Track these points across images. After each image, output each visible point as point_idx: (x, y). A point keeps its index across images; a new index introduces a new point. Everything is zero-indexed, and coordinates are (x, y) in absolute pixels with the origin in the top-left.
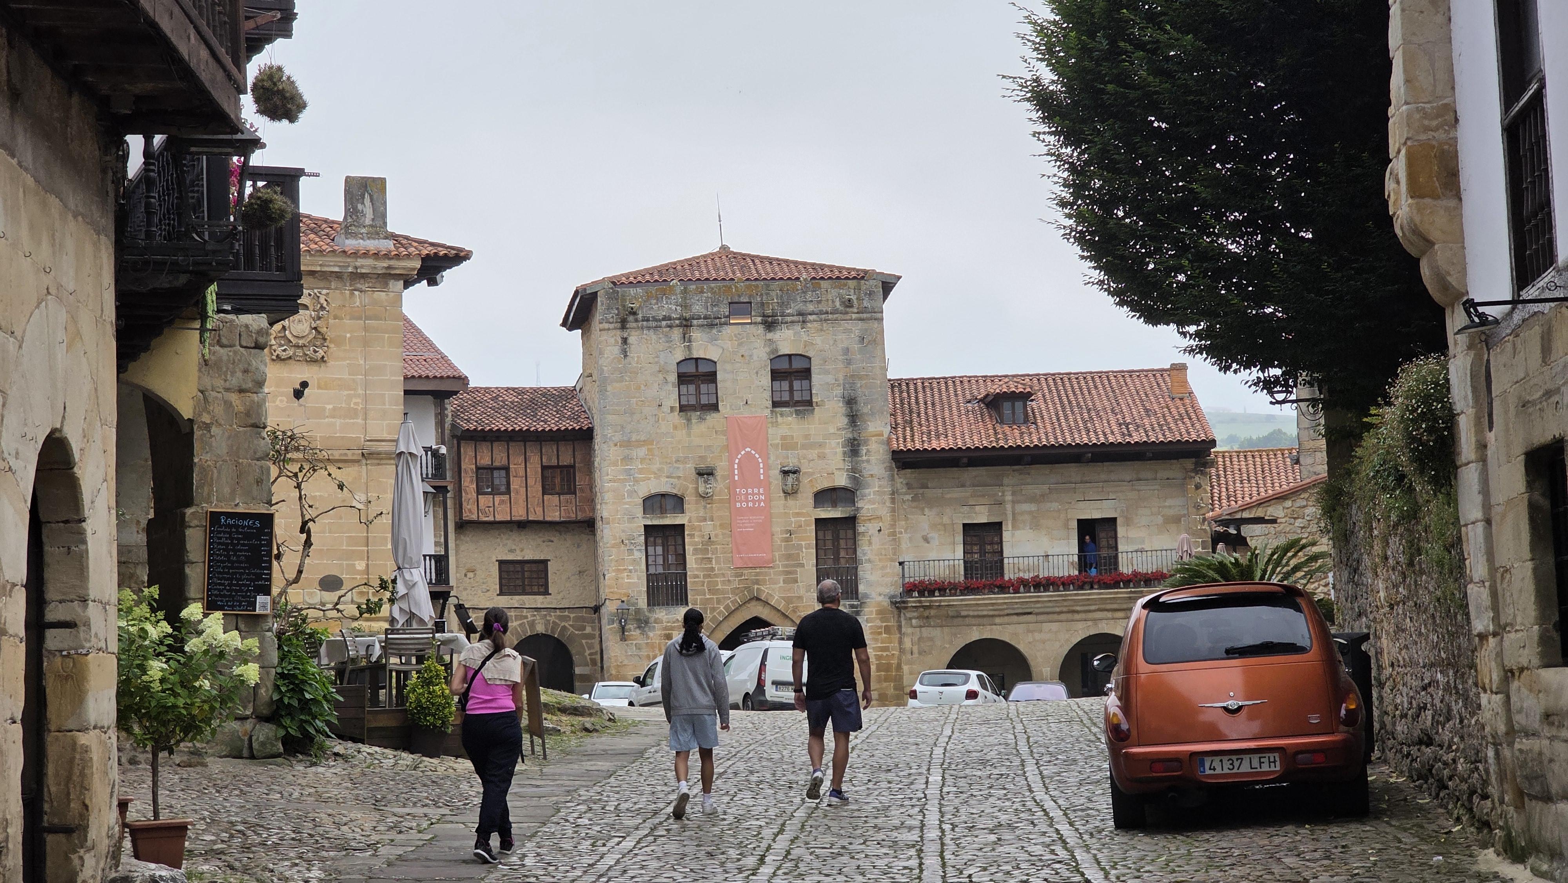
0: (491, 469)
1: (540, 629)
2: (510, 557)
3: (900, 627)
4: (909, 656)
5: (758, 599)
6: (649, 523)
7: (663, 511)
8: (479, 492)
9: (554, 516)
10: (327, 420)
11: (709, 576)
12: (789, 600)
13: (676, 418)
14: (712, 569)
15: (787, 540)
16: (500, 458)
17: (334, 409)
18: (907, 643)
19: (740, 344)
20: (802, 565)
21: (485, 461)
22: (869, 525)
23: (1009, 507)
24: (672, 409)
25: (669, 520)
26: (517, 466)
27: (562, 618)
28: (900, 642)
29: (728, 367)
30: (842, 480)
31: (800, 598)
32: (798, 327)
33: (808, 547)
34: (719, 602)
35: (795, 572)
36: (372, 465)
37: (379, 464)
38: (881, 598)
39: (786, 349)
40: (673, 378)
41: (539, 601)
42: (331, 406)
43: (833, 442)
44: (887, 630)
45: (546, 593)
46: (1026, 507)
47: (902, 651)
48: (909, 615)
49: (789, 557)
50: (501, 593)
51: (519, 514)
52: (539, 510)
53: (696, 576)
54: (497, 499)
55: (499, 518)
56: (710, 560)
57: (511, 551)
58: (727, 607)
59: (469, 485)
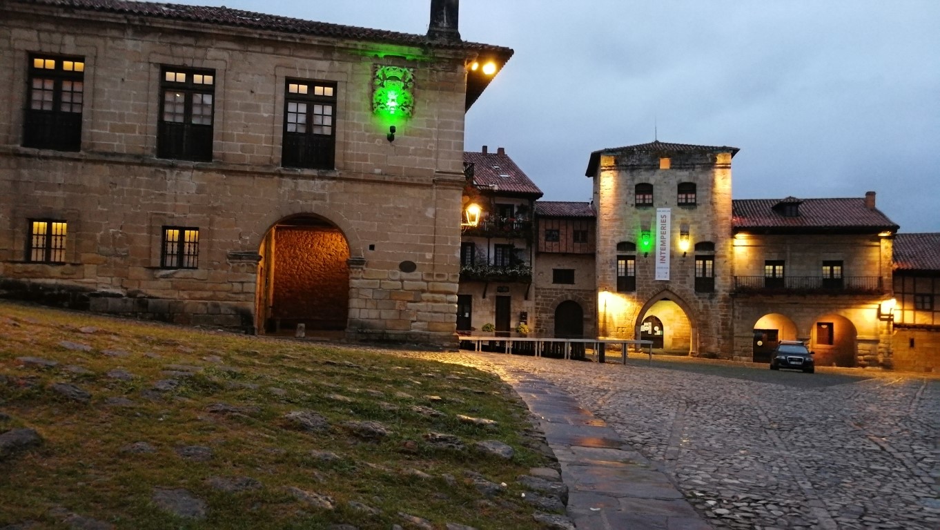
0: (551, 231)
1: (570, 298)
2: (559, 268)
3: (733, 306)
4: (737, 319)
5: (667, 290)
6: (619, 254)
7: (626, 250)
8: (546, 240)
9: (578, 251)
10: (410, 157)
11: (645, 279)
12: (682, 291)
13: (633, 209)
14: (647, 276)
15: (682, 264)
16: (556, 227)
17: (416, 149)
18: (737, 314)
19: (664, 177)
20: (688, 276)
21: (549, 227)
22: (720, 259)
23: (788, 254)
24: (632, 205)
25: (628, 253)
26: (562, 231)
27: (578, 294)
28: (733, 313)
29: (658, 187)
30: (708, 238)
31: (687, 290)
32: (691, 171)
33: (691, 268)
34: (650, 290)
35: (685, 279)
36: (440, 188)
37: (444, 189)
38: (724, 293)
39: (685, 180)
40: (633, 191)
41: (569, 286)
42: (413, 148)
43: (705, 222)
44: (727, 307)
45: (572, 283)
46: (797, 254)
47: (734, 317)
48: (738, 301)
49: (682, 272)
50: (555, 282)
51: (563, 249)
52: (571, 249)
53: (640, 278)
54: (554, 243)
55: (554, 251)
56: (646, 272)
57: (559, 265)
58: (653, 293)
59: (542, 238)
